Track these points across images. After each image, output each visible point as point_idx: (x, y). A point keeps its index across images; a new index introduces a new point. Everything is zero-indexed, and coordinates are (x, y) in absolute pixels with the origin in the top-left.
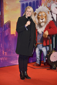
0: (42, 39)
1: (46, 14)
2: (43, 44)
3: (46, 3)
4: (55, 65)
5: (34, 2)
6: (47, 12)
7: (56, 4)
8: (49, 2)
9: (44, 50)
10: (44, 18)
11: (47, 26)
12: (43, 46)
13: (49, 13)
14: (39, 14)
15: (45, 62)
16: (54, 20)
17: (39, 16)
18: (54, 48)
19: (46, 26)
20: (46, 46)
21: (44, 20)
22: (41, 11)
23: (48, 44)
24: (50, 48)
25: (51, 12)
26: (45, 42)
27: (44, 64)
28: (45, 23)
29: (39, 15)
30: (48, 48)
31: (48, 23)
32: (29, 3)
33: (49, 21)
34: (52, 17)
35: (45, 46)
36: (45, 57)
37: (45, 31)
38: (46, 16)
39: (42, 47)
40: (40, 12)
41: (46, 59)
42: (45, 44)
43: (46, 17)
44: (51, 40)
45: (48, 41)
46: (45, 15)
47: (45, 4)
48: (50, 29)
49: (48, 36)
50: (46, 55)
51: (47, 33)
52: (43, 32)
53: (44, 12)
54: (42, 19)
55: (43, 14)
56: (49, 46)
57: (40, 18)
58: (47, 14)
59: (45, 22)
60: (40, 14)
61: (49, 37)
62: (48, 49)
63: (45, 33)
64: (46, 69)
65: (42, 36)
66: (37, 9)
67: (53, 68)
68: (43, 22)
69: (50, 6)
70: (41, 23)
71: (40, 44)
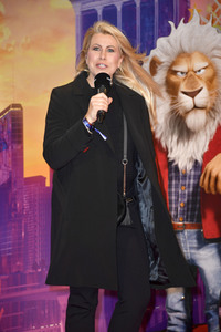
0: (194, 202)
1: (211, 65)
2: (200, 227)
3: (215, 8)
6: (220, 54)
10: (202, 84)
11: (219, 128)
12: (203, 242)
14: (174, 63)
17: (173, 78)
19: (214, 129)
21: (201, 99)
22: (186, 49)
26: (209, 217)
28: (208, 112)
29: (175, 72)
32: (119, 9)
35: (211, 241)
36: (215, 301)
37: (208, 156)
38: (215, 75)
39: (194, 243)
40: (183, 55)
43: (213, 81)
46: (209, 73)
50: (218, 293)
51: (220, 167)
52: (200, 160)
53: (204, 56)
54: (193, 95)
55: (199, 64)
57: (183, 88)
59: (211, 111)
60: (182, 67)
63: (210, 165)
65: (196, 186)
66: (161, 41)
68: (195, 107)
70: (187, 112)
71: (185, 226)
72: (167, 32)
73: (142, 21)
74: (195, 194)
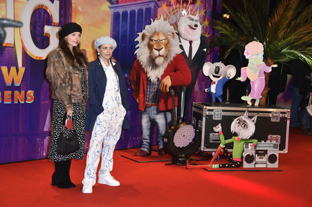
0: (156, 95)
1: (167, 38)
2: (158, 105)
3: (167, 16)
4: (183, 155)
5: (142, 10)
6: (171, 34)
7: (189, 17)
8: (174, 13)
9: (161, 120)
10: (163, 46)
11: (168, 65)
12: (159, 112)
13: (174, 38)
14: (152, 36)
15: (161, 147)
16: (184, 53)
17: (151, 43)
18: (182, 116)
19: (166, 65)
20: (165, 112)
21: (162, 52)
22: (157, 31)
23: (170, 108)
24: (173, 117)
25: (178, 34)
26: (162, 102)
27: (160, 151)
28: (164, 58)
29: (152, 40)
30: (169, 115)
31: (171, 58)
32: (129, 12)
33: (173, 55)
34: (181, 47)
35: (162, 111)
36: (162, 136)
37: (163, 77)
38: (168, 43)
39: (155, 112)
40: (155, 33)
41: (166, 140)
42: (162, 106)
43: (167, 45)
44: (177, 98)
45: (170, 100)
46: (166, 41)
47: (165, 16)
48: (175, 71)
49: (170, 88)
50: (164, 132)
51: (168, 81)
52: (160, 78)
53: (164, 34)
54: (159, 50)
55: (162, 37)
56: (171, 111)
57: (155, 47)
58: (170, 38)
59: (166, 57)
60: (155, 38)
61: (172, 91)
62: (169, 119)
63: (164, 80)
64: (164, 164)
65: (158, 88)
66: (147, 27)
67: (180, 162)
68: (159, 55)
69: (175, 21)
70: (156, 57)
71: (152, 105)
72: (150, 23)
73: (138, 18)
74: (157, 91)
